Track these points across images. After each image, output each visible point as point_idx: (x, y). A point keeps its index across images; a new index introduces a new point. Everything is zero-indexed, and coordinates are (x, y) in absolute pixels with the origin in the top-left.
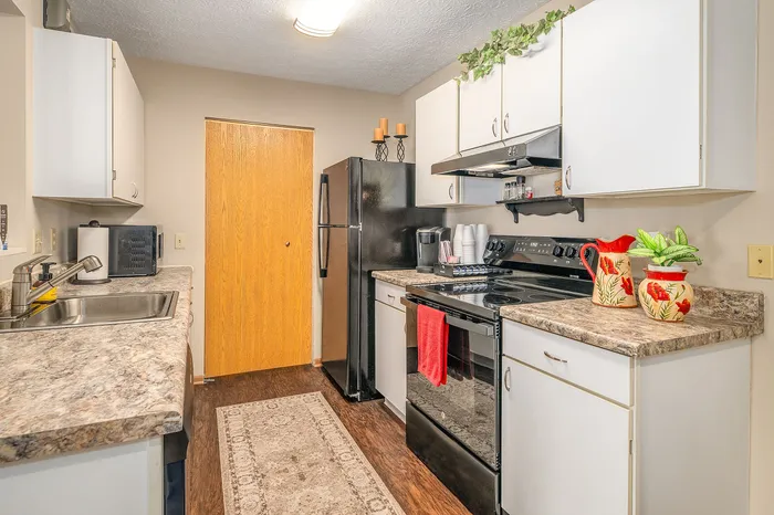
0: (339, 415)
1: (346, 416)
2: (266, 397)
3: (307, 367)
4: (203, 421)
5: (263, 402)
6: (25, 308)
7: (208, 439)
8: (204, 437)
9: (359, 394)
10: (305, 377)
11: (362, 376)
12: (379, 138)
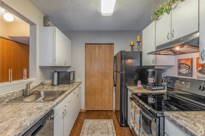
0: (115, 129)
1: (117, 131)
2: (98, 118)
3: (111, 111)
4: (80, 123)
5: (97, 120)
6: (28, 94)
7: (79, 129)
8: (78, 128)
9: (124, 124)
10: (110, 114)
11: (125, 118)
12: (132, 44)
